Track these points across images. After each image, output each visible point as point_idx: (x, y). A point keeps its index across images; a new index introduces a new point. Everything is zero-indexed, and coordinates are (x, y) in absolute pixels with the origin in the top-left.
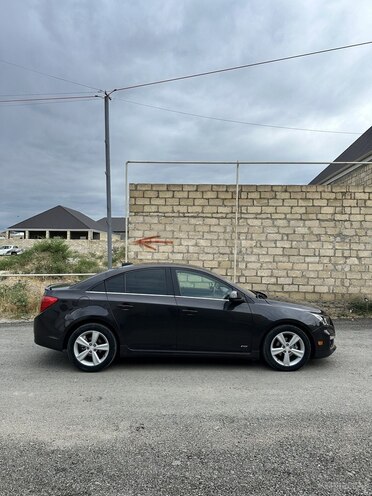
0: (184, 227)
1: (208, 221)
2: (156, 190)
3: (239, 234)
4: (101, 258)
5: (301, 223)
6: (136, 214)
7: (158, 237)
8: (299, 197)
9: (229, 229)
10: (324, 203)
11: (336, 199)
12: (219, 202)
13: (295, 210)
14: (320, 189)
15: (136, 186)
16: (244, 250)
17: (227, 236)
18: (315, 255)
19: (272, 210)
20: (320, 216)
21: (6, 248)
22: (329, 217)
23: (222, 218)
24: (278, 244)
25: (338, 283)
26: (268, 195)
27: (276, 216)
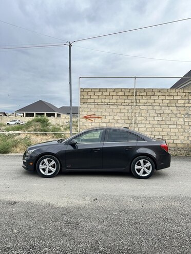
0: (107, 110)
1: (119, 107)
2: (94, 91)
3: (135, 113)
4: (62, 126)
5: (167, 108)
6: (84, 103)
7: (94, 115)
8: (166, 95)
9: (130, 111)
10: (179, 98)
11: (185, 96)
12: (125, 97)
13: (164, 101)
14: (177, 91)
15: (84, 89)
16: (137, 122)
17: (129, 115)
18: (174, 124)
19: (152, 101)
20: (177, 105)
21: (14, 121)
22: (182, 105)
23: (127, 105)
24: (155, 119)
25: (186, 138)
26: (150, 94)
27: (154, 104)
